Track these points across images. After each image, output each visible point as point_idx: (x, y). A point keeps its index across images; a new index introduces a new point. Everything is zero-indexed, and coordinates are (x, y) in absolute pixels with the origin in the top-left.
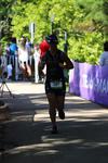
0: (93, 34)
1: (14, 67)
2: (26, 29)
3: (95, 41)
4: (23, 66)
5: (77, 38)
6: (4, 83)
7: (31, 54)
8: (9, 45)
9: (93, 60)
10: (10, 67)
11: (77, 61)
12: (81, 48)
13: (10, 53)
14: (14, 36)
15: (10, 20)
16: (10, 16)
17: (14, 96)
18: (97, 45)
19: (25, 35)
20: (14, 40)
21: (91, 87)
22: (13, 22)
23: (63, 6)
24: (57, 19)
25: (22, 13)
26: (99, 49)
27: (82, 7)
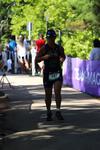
0: (84, 32)
1: (13, 61)
2: (24, 28)
3: (86, 38)
4: (21, 60)
5: (69, 36)
6: (4, 75)
7: (28, 49)
8: (9, 42)
9: (84, 56)
10: (10, 61)
11: (69, 56)
12: (73, 45)
13: (10, 49)
14: (13, 34)
15: (10, 19)
16: (10, 16)
17: (13, 87)
18: (88, 42)
19: (23, 33)
20: (13, 38)
21: (82, 79)
22: (13, 22)
23: (57, 7)
24: (52, 19)
25: (20, 14)
26: (90, 46)
27: (74, 8)
